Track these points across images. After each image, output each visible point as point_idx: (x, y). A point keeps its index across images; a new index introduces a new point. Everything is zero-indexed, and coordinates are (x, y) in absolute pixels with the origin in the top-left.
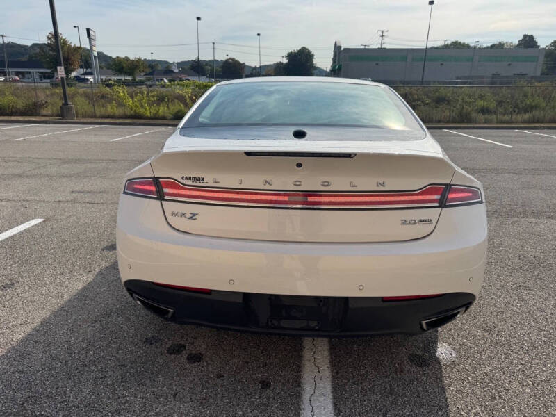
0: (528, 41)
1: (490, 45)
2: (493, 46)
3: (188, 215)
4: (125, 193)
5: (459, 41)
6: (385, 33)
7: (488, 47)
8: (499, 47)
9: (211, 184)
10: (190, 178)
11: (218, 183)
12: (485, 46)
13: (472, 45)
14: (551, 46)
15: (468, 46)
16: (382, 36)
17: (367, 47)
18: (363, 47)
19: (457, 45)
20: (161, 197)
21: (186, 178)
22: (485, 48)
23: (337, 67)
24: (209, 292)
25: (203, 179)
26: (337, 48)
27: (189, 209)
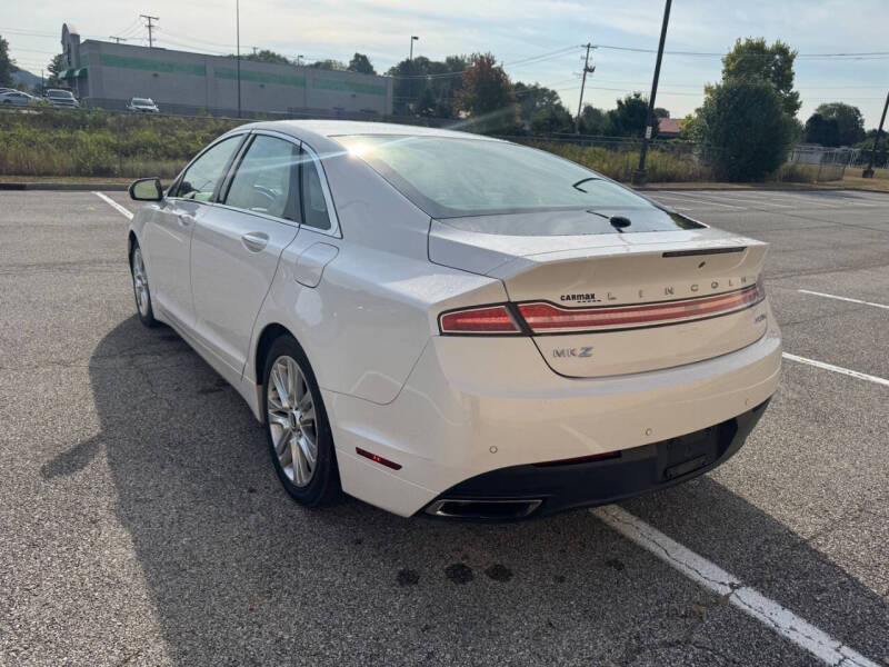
0: (361, 64)
1: (313, 62)
2: (318, 65)
3: (579, 352)
4: (442, 334)
5: (272, 51)
6: (153, 22)
7: (311, 66)
8: (325, 67)
9: (605, 302)
10: (574, 297)
11: (613, 299)
12: (307, 63)
13: (291, 59)
14: (390, 73)
15: (285, 61)
16: (150, 26)
17: (121, 42)
18: (115, 41)
19: (267, 57)
20: (527, 332)
21: (568, 298)
22: (307, 66)
23: (77, 73)
24: (617, 454)
25: (593, 296)
26: (69, 38)
27: (578, 342)
